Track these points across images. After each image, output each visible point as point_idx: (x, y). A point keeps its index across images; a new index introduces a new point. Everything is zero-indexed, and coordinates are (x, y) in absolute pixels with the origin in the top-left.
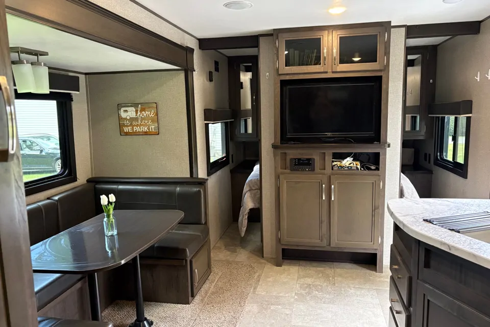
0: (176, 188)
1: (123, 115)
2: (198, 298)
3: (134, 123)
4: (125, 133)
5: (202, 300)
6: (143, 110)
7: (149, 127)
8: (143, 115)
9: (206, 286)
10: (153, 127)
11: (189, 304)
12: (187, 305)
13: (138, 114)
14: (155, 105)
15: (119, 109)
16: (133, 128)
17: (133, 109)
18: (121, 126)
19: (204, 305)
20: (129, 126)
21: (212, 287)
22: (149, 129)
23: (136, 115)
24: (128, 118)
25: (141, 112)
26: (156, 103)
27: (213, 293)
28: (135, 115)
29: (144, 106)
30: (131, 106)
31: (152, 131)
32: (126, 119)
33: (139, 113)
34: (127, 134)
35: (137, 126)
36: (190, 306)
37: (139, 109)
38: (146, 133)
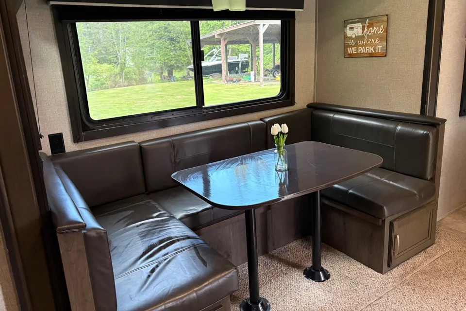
0: (397, 126)
1: (349, 33)
2: (397, 271)
3: (359, 43)
4: (349, 54)
5: (402, 276)
6: (371, 25)
7: (375, 47)
8: (370, 33)
9: (417, 259)
10: (380, 47)
11: (382, 273)
12: (380, 274)
13: (365, 32)
14: (385, 18)
15: (345, 27)
16: (357, 49)
17: (360, 25)
18: (346, 46)
19: (403, 283)
20: (353, 47)
21: (426, 264)
22: (375, 49)
23: (363, 33)
24: (354, 36)
25: (368, 28)
26: (387, 15)
27: (423, 272)
28: (361, 32)
29: (372, 21)
30: (358, 22)
31: (378, 52)
32: (351, 38)
33: (366, 30)
34: (351, 56)
35: (362, 46)
36: (382, 276)
37: (366, 25)
38: (371, 55)
